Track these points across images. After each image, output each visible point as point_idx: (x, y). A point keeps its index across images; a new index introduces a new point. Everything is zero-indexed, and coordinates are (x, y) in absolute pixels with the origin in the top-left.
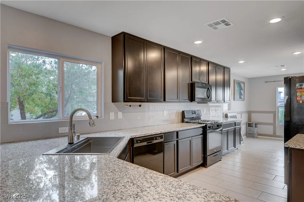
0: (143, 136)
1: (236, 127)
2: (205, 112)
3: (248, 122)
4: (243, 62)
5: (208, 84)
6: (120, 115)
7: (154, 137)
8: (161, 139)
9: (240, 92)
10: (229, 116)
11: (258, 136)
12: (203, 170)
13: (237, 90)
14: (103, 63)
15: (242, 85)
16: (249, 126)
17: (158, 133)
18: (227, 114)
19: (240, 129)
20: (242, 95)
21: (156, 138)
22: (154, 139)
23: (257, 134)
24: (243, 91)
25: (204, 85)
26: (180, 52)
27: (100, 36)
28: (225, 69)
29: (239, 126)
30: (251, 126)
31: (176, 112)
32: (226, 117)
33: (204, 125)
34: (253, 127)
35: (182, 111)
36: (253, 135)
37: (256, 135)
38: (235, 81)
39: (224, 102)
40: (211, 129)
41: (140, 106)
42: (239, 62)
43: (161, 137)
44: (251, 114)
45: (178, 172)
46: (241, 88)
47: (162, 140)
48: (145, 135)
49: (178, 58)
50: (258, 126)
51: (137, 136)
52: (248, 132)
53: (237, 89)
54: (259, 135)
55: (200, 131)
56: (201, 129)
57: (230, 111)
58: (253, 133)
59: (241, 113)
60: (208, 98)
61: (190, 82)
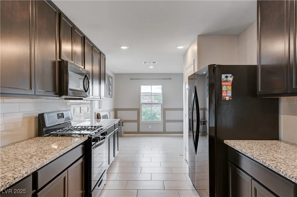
1: (115, 130)
5: (85, 69)
9: (109, 87)
10: (101, 115)
11: (125, 135)
15: (111, 80)
18: (99, 114)
19: (118, 131)
20: (111, 91)
24: (111, 86)
25: (81, 69)
28: (101, 55)
32: (98, 118)
33: (87, 138)
34: (120, 126)
35: (39, 115)
39: (100, 98)
44: (117, 112)
50: (124, 123)
53: (107, 84)
54: (125, 133)
57: (101, 109)
58: (120, 133)
59: (110, 111)
60: (86, 91)
61: (58, 59)
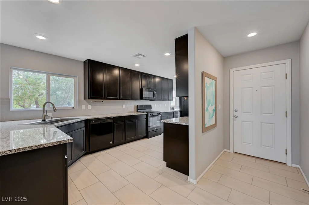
1: (174, 115)
2: (155, 106)
5: (155, 89)
6: (90, 107)
7: (106, 119)
8: (110, 120)
12: (146, 140)
14: (78, 77)
17: (108, 117)
25: (150, 90)
26: (132, 71)
27: (76, 61)
28: (169, 80)
29: (177, 115)
31: (134, 106)
33: (147, 113)
35: (137, 105)
39: (168, 100)
40: (152, 116)
41: (103, 102)
45: (125, 140)
47: (112, 121)
48: (98, 118)
49: (130, 74)
51: (92, 118)
56: (145, 116)
60: (154, 97)
61: (140, 88)
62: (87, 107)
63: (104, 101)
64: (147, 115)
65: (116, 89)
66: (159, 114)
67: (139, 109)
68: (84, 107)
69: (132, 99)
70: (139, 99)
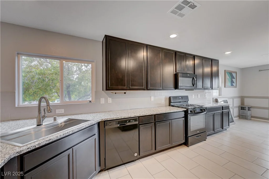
0: (114, 119)
1: (223, 111)
2: (193, 98)
3: (241, 105)
4: (230, 52)
5: (194, 74)
6: (110, 100)
7: (128, 120)
8: (135, 121)
9: (232, 80)
10: (219, 100)
11: (252, 118)
13: (228, 79)
14: (95, 61)
15: (234, 75)
16: (242, 109)
17: (132, 117)
18: (217, 99)
19: (229, 112)
20: (234, 83)
21: (130, 121)
22: (128, 122)
23: (250, 116)
24: (235, 80)
25: (188, 75)
26: (163, 49)
28: (213, 61)
29: (228, 110)
30: (244, 109)
31: (165, 98)
32: (216, 102)
33: (185, 109)
34: (246, 110)
35: (169, 97)
36: (246, 117)
37: (249, 118)
38: (226, 71)
39: (212, 89)
40: (193, 113)
41: (125, 93)
42: (226, 53)
43: (135, 120)
44: (244, 99)
45: (155, 149)
46: (232, 77)
47: (137, 123)
48: (117, 119)
49: (161, 55)
50: (251, 109)
51: (108, 120)
52: (240, 114)
55: (183, 114)
57: (221, 96)
58: (246, 116)
59: (233, 98)
60: (193, 86)
61: (175, 73)
62: (106, 101)
63: (127, 92)
64: (186, 112)
65: (143, 76)
66: (202, 110)
67: (172, 101)
68: (103, 101)
69: (163, 89)
70: (173, 88)
